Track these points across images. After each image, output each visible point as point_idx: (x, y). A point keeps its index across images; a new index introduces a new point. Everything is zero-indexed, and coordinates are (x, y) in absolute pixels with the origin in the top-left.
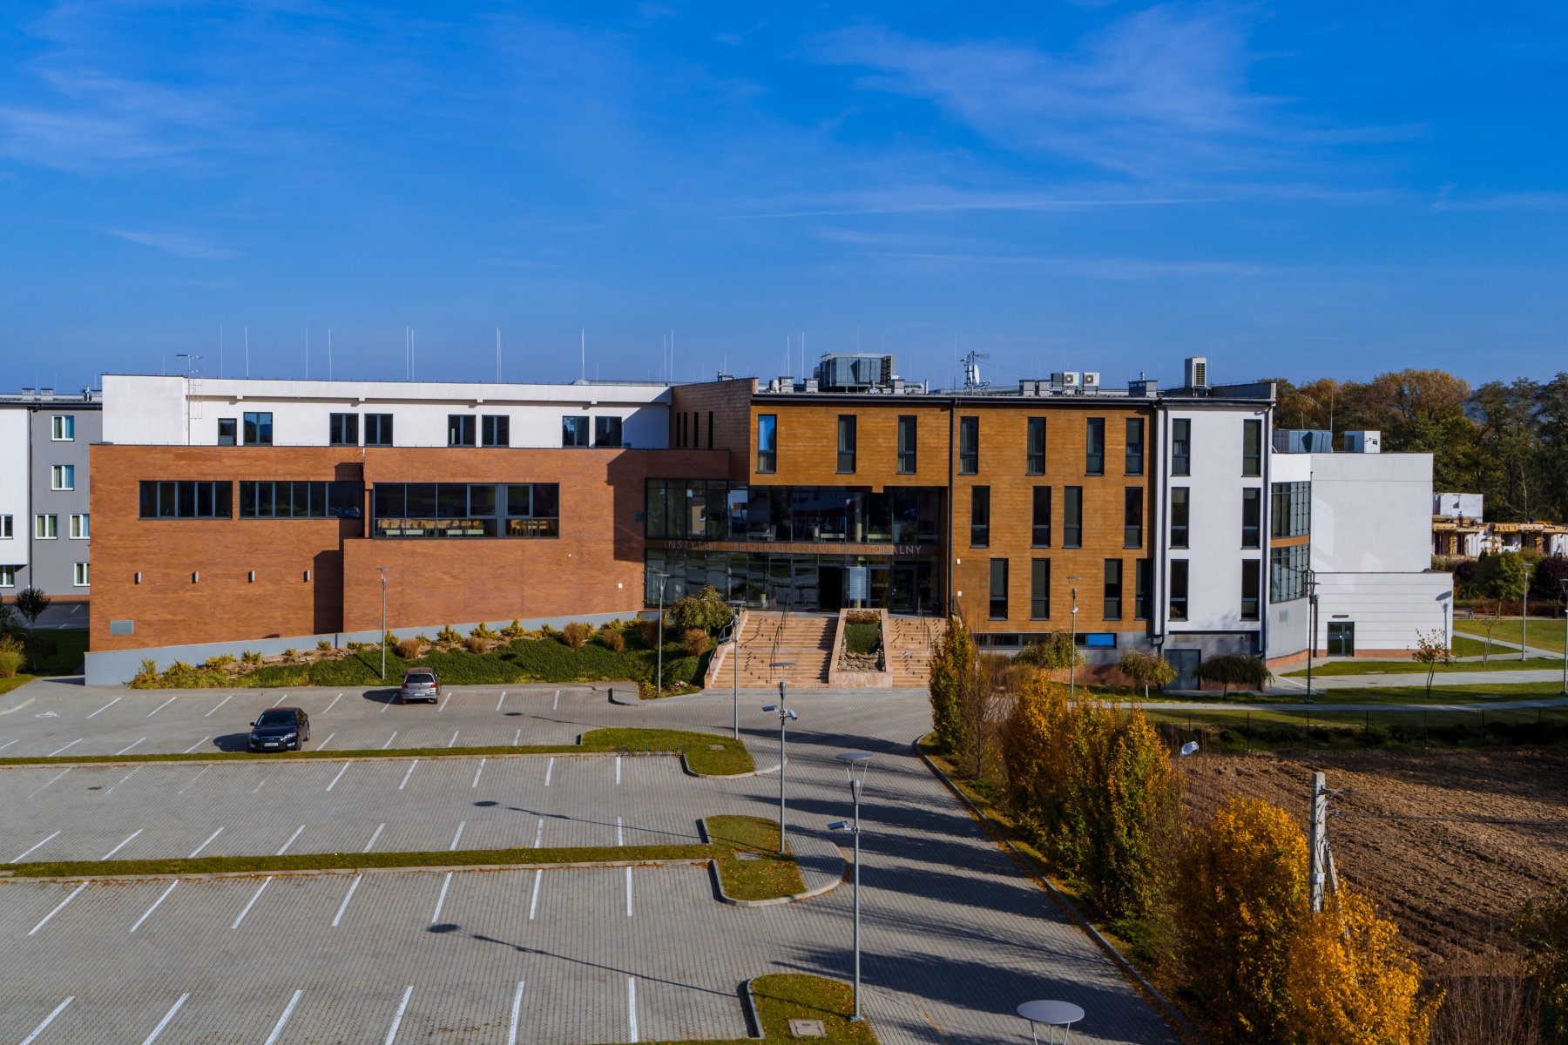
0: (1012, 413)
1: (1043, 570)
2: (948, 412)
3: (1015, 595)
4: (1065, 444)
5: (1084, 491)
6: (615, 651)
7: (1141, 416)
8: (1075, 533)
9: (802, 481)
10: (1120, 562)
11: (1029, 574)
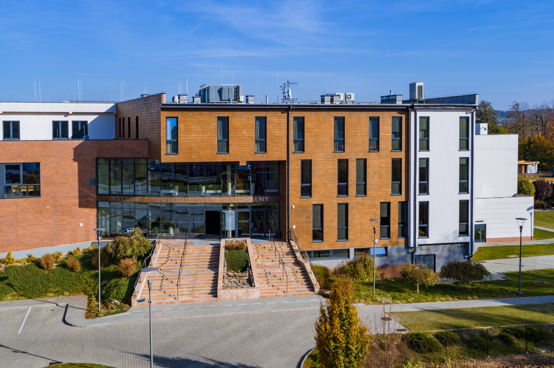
0: (324, 114)
1: (344, 210)
2: (286, 114)
3: (328, 226)
4: (356, 133)
5: (367, 161)
6: (75, 272)
7: (401, 115)
8: (362, 187)
9: (195, 158)
10: (389, 204)
11: (336, 213)
